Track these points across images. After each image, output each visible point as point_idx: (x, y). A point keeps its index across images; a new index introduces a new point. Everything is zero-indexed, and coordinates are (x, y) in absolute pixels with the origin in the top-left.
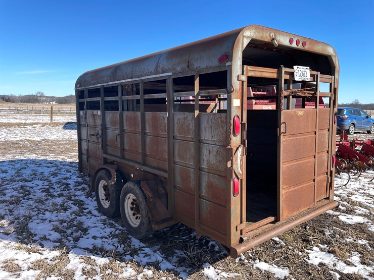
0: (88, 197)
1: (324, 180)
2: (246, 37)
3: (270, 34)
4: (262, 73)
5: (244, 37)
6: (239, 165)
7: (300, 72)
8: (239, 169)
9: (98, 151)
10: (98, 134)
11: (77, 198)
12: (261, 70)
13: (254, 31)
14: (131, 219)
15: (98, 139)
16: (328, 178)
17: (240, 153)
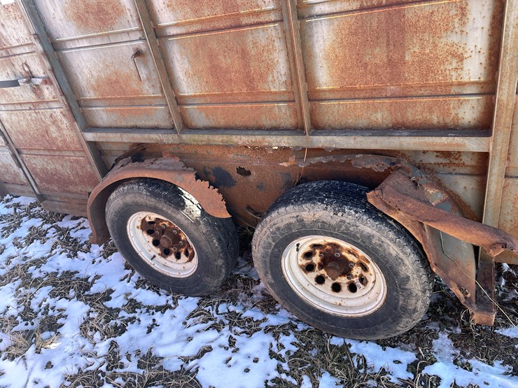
0: (76, 255)
9: (53, 129)
10: (30, 77)
11: (46, 268)
14: (312, 295)
15: (36, 90)
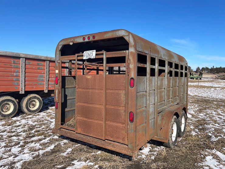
1: (122, 129)
6: (57, 97)
16: (125, 129)
17: (57, 92)
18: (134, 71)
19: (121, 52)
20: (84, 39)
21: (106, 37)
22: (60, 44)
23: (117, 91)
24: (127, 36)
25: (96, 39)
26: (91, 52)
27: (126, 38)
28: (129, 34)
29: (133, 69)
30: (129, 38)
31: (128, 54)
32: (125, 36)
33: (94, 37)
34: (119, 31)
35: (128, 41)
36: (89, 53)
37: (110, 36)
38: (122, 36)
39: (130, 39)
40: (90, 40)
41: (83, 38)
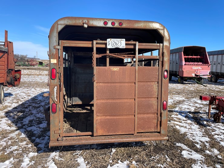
1: (154, 119)
2: (60, 24)
3: (83, 21)
4: (77, 44)
5: (58, 24)
6: (55, 97)
7: (113, 43)
8: (56, 98)
12: (76, 42)
13: (67, 20)
16: (158, 118)
17: (56, 90)
18: (168, 63)
19: (154, 45)
20: (105, 23)
21: (138, 26)
22: (59, 23)
23: (149, 83)
24: (162, 29)
25: (124, 26)
26: (119, 41)
27: (161, 32)
28: (164, 28)
29: (167, 62)
30: (164, 32)
31: (162, 47)
32: (160, 29)
33: (120, 24)
34: (153, 23)
35: (163, 35)
36: (115, 41)
37: (143, 26)
38: (156, 28)
39: (165, 34)
40: (115, 26)
41: (103, 22)
